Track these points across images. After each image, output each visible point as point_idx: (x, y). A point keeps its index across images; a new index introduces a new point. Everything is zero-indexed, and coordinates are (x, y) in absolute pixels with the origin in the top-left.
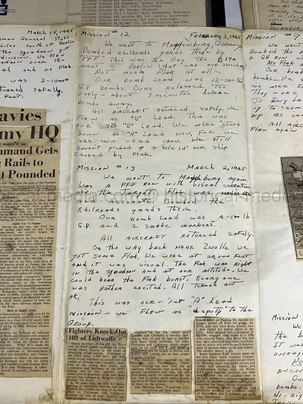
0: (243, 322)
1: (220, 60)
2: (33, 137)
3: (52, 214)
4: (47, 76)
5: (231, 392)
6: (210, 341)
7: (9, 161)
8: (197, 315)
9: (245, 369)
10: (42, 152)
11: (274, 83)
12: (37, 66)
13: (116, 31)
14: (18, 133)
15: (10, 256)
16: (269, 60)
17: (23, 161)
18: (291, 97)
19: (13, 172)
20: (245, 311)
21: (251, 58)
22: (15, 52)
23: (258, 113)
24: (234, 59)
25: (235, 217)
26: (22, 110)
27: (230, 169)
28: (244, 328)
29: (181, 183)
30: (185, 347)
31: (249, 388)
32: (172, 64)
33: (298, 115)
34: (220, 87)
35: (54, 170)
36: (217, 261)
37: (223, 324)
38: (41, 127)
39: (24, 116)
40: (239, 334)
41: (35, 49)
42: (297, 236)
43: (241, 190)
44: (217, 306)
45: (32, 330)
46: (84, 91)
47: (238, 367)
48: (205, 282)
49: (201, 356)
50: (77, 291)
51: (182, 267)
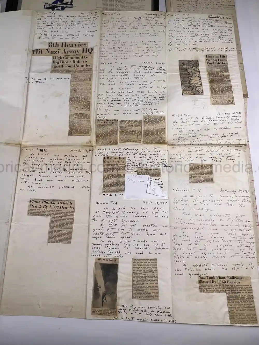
0: (161, 117)
1: (156, 23)
2: (83, 52)
3: (90, 80)
4: (89, 30)
5: (156, 142)
6: (149, 123)
7: (74, 61)
8: (144, 114)
9: (161, 133)
10: (86, 58)
11: (178, 33)
12: (85, 26)
13: (115, 13)
14: (78, 51)
15: (75, 94)
16: (176, 24)
17: (79, 61)
18: (184, 38)
19: (76, 65)
20: (162, 113)
21: (169, 23)
22: (76, 21)
23: (170, 44)
24: (162, 23)
25: (160, 81)
26: (79, 43)
27: (159, 63)
28: (161, 119)
29: (139, 69)
30: (139, 125)
31: (163, 140)
32: (137, 25)
33: (186, 45)
34: (156, 33)
35: (91, 64)
36: (153, 97)
37: (154, 118)
39: (80, 45)
40: (159, 121)
41: (84, 20)
42: (183, 87)
43: (163, 71)
44: (152, 111)
45: (83, 120)
46: (103, 35)
47: (159, 133)
48: (147, 103)
49: (145, 129)
50: (100, 107)
51: (139, 99)
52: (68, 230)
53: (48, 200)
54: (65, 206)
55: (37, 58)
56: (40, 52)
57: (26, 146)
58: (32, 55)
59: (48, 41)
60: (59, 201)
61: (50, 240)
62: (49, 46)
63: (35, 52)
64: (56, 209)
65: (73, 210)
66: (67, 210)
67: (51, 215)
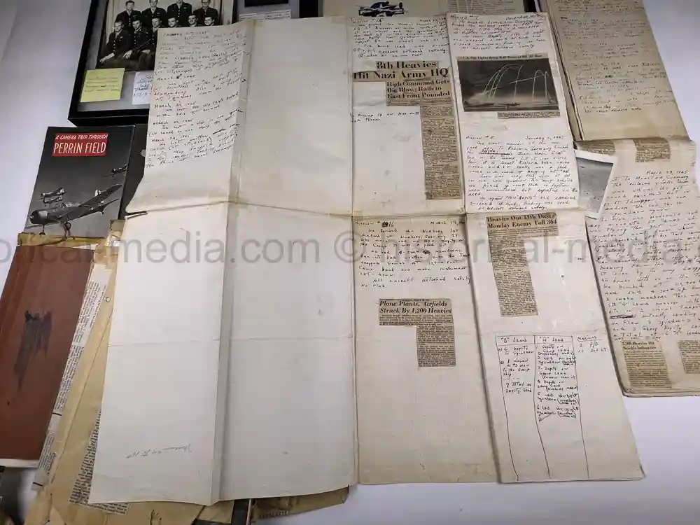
2: (433, 75)
3: (451, 114)
4: (436, 43)
7: (421, 88)
10: (439, 83)
12: (429, 38)
14: (423, 73)
15: (431, 136)
17: (429, 88)
19: (424, 94)
22: (414, 31)
26: (424, 62)
35: (448, 92)
38: (437, 70)
39: (425, 65)
41: (425, 30)
52: (449, 345)
53: (406, 300)
54: (435, 308)
55: (361, 86)
56: (366, 76)
57: (361, 218)
58: (353, 81)
59: (374, 60)
60: (426, 302)
61: (422, 363)
62: (378, 67)
63: (358, 76)
64: (423, 314)
65: (450, 314)
66: (440, 314)
67: (417, 324)
